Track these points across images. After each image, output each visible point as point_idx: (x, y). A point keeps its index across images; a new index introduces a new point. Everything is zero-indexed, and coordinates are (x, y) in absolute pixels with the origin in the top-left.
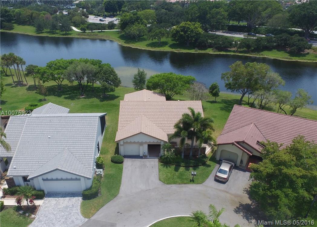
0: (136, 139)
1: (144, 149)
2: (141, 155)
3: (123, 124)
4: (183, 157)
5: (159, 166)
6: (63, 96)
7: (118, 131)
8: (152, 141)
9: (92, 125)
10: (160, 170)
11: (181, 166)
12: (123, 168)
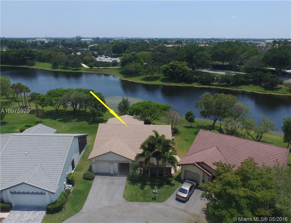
0: (107, 158)
1: (115, 168)
2: (112, 173)
3: (99, 144)
4: (149, 176)
5: (126, 184)
6: (58, 119)
7: (93, 150)
8: (122, 160)
9: (66, 143)
10: (126, 188)
11: (147, 185)
12: (91, 185)
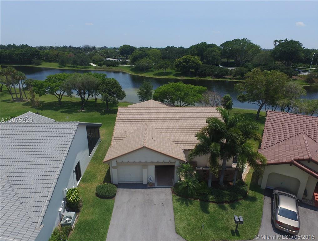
0: (138, 158)
1: (150, 174)
2: (145, 182)
3: (120, 136)
4: (210, 185)
7: (112, 145)
8: (162, 161)
10: (175, 211)
11: (210, 202)
12: (112, 209)
